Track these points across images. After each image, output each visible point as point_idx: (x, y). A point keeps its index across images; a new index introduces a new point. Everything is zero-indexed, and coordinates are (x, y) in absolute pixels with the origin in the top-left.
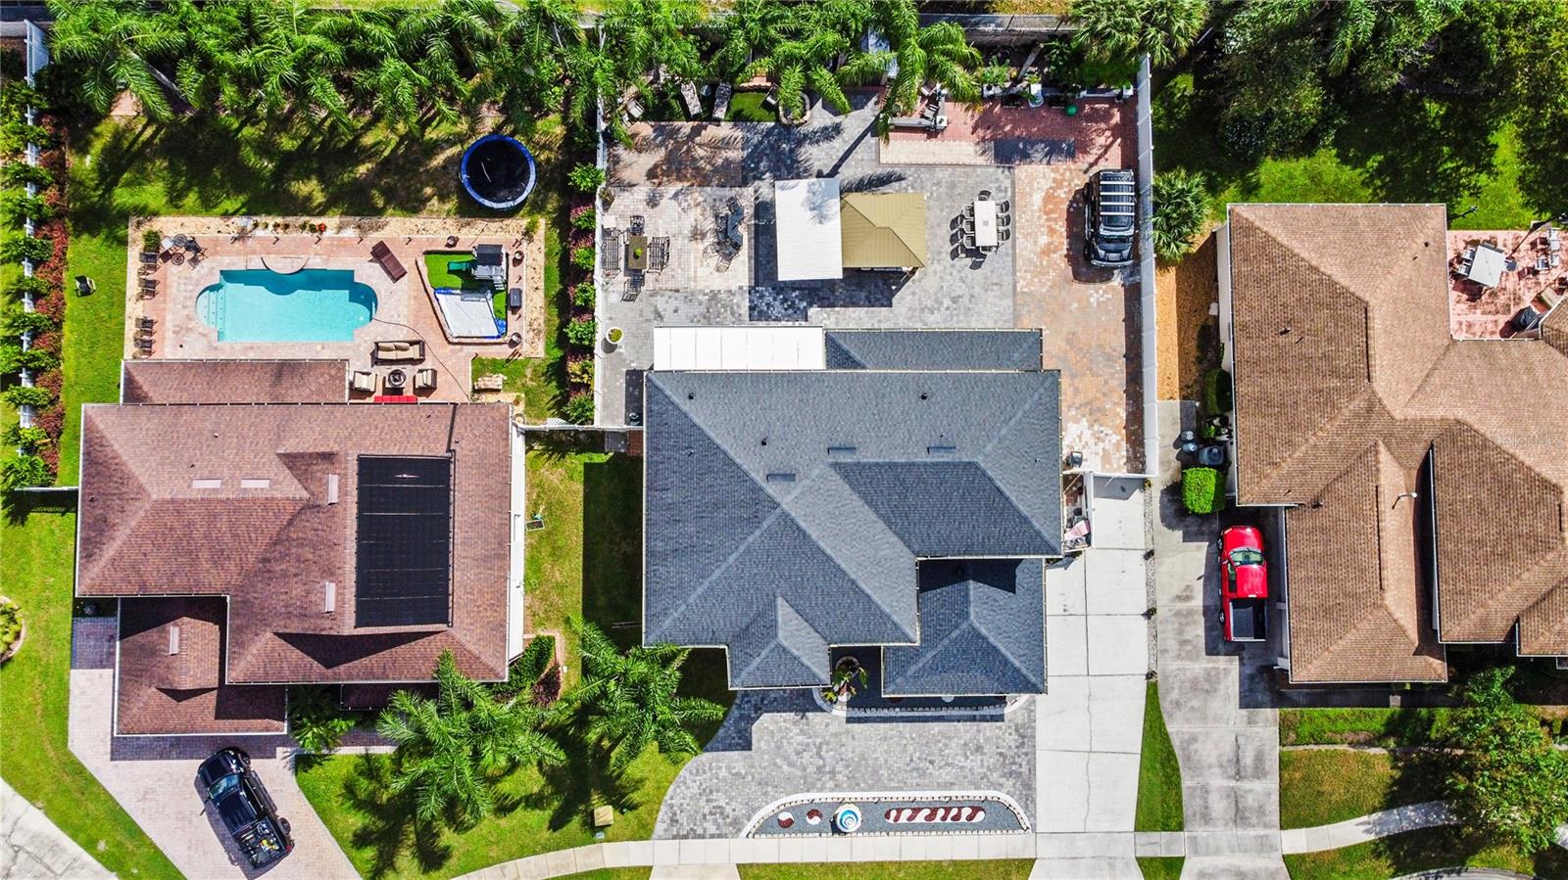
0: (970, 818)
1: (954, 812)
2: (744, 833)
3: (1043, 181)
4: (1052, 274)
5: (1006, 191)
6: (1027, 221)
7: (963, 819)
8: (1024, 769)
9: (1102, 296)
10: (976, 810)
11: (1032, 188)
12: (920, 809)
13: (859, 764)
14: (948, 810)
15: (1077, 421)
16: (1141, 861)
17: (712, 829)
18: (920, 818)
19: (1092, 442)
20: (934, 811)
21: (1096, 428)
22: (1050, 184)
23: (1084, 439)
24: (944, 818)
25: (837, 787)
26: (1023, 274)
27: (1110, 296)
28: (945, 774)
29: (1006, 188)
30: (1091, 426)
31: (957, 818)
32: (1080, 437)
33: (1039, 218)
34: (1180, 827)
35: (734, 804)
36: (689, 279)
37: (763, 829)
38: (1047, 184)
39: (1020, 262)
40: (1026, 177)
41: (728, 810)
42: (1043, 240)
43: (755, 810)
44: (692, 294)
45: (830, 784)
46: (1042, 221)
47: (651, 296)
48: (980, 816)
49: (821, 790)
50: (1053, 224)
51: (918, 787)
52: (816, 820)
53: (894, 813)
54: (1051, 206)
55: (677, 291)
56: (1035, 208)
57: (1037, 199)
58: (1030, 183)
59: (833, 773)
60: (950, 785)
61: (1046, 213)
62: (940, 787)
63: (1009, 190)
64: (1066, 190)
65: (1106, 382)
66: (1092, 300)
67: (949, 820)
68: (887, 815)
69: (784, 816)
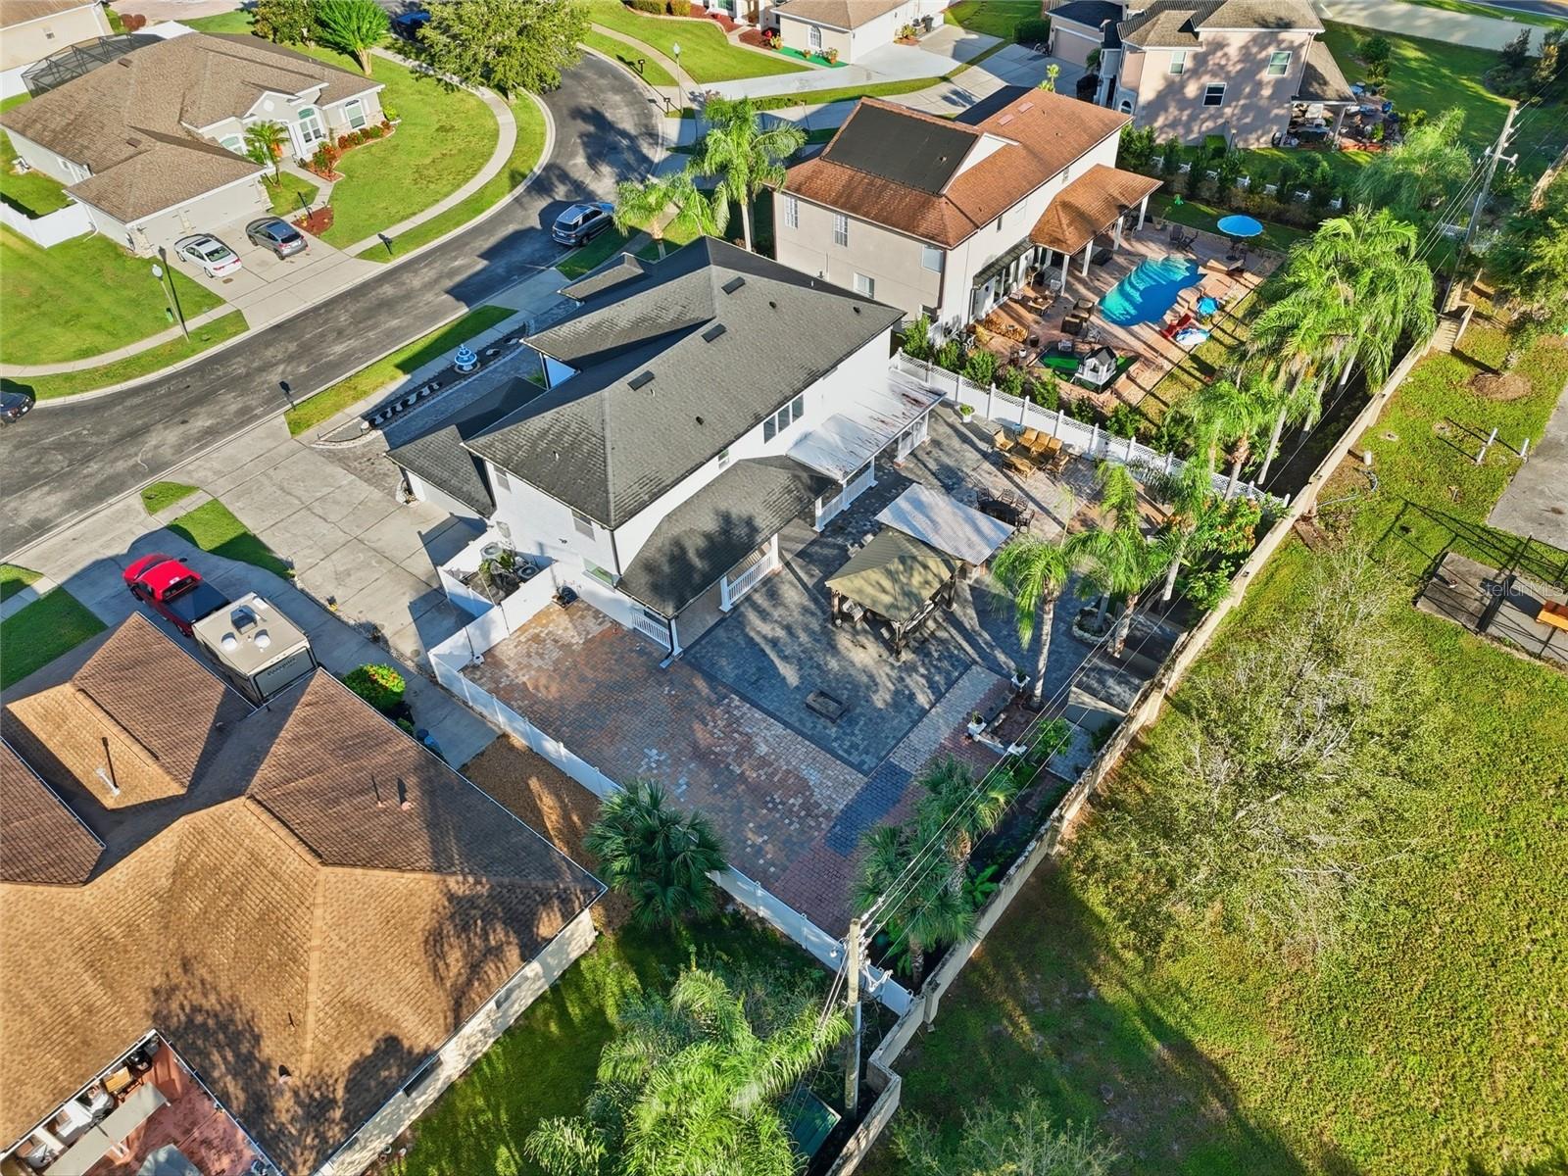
3: (828, 793)
5: (846, 751)
6: (796, 750)
9: (648, 764)
11: (828, 777)
19: (525, 661)
20: (406, 405)
21: (533, 673)
22: (817, 796)
26: (744, 710)
33: (788, 763)
38: (819, 795)
39: (758, 715)
42: (763, 749)
46: (782, 763)
50: (768, 771)
53: (436, 387)
54: (791, 782)
56: (803, 767)
57: (811, 774)
58: (835, 780)
61: (788, 772)
63: (844, 756)
65: (563, 710)
66: (654, 752)
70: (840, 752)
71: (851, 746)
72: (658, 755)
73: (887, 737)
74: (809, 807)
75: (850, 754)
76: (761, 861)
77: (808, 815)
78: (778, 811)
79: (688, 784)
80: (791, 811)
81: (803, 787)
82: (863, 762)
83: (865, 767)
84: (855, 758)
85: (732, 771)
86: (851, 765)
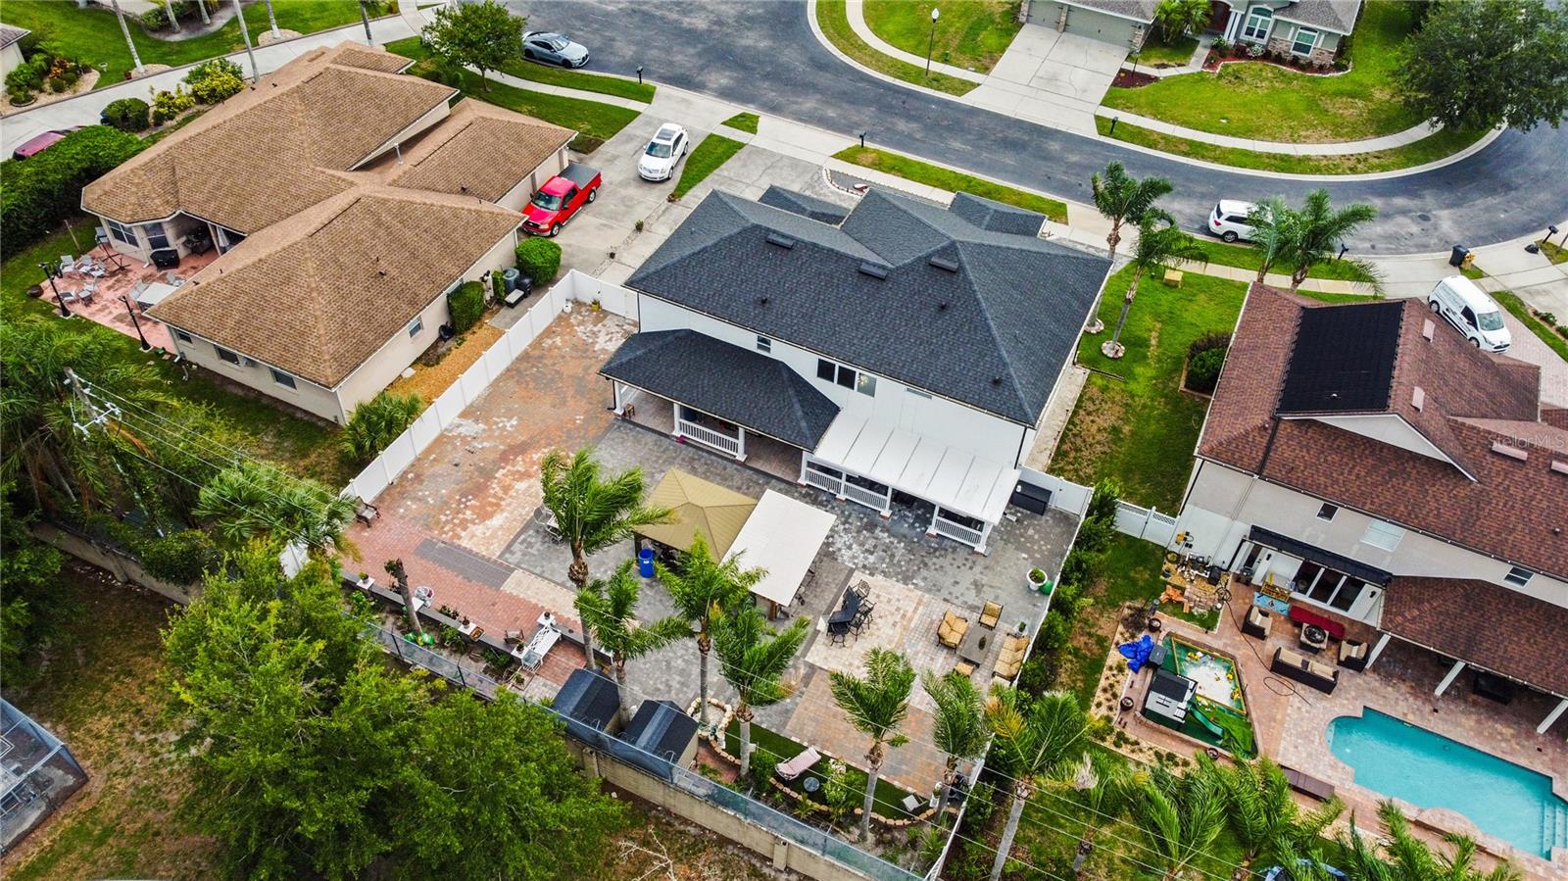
0: (867, 188)
3: (478, 533)
4: (536, 456)
5: (524, 540)
10: (860, 189)
11: (495, 532)
15: (603, 351)
16: (753, 132)
19: (602, 334)
21: (590, 341)
22: (472, 527)
27: (495, 419)
30: (594, 343)
32: (611, 340)
34: (712, 135)
40: (492, 544)
47: (978, 607)
48: (858, 186)
50: (500, 493)
56: (505, 514)
57: (497, 520)
61: (498, 505)
63: (520, 540)
64: (461, 516)
65: (553, 365)
66: (514, 423)
70: (522, 537)
71: (530, 543)
72: (512, 426)
73: (542, 567)
74: (464, 525)
75: (522, 543)
76: (409, 503)
77: (455, 525)
78: (459, 505)
79: (482, 448)
80: (458, 513)
81: (484, 516)
82: (512, 553)
83: (507, 555)
84: (517, 547)
85: (497, 471)
86: (509, 546)
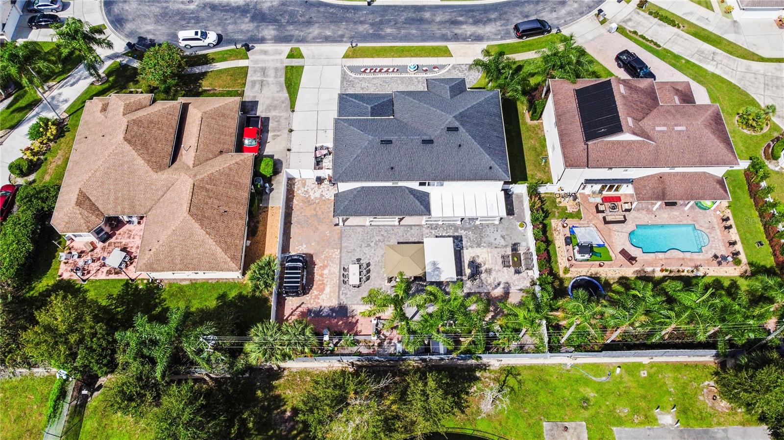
0: (366, 69)
1: (372, 71)
2: (451, 66)
3: (325, 298)
4: (323, 257)
7: (369, 69)
8: (345, 83)
9: (300, 248)
10: (364, 72)
11: (330, 295)
12: (385, 72)
13: (409, 84)
14: (375, 71)
15: (316, 198)
16: (303, 57)
17: (462, 66)
18: (385, 69)
19: (310, 191)
20: (380, 71)
21: (307, 196)
22: (321, 297)
23: (313, 192)
24: (376, 69)
25: (417, 78)
26: (337, 257)
27: (296, 248)
28: (376, 81)
29: (342, 295)
30: (310, 196)
31: (371, 69)
32: (315, 192)
34: (287, 67)
35: (456, 73)
36: (491, 252)
37: (443, 67)
38: (323, 297)
39: (338, 262)
40: (332, 300)
41: (458, 72)
42: (326, 272)
43: (448, 71)
44: (489, 246)
45: (419, 79)
46: (326, 280)
47: (507, 245)
48: (362, 70)
49: (423, 77)
50: (321, 278)
51: (386, 78)
52: (424, 69)
53: (395, 70)
54: (321, 287)
55: (496, 247)
56: (328, 286)
57: (328, 290)
58: (330, 297)
59: (419, 82)
60: (373, 78)
61: (323, 284)
62: (378, 78)
63: (341, 294)
64: (313, 294)
65: (301, 213)
66: (305, 246)
67: (374, 69)
68: (398, 70)
69: (436, 70)
70: (341, 292)
71: (345, 293)
73: (356, 300)
74: (317, 298)
77: (313, 299)
81: (321, 290)
82: (342, 300)
84: (342, 297)
86: (339, 298)
